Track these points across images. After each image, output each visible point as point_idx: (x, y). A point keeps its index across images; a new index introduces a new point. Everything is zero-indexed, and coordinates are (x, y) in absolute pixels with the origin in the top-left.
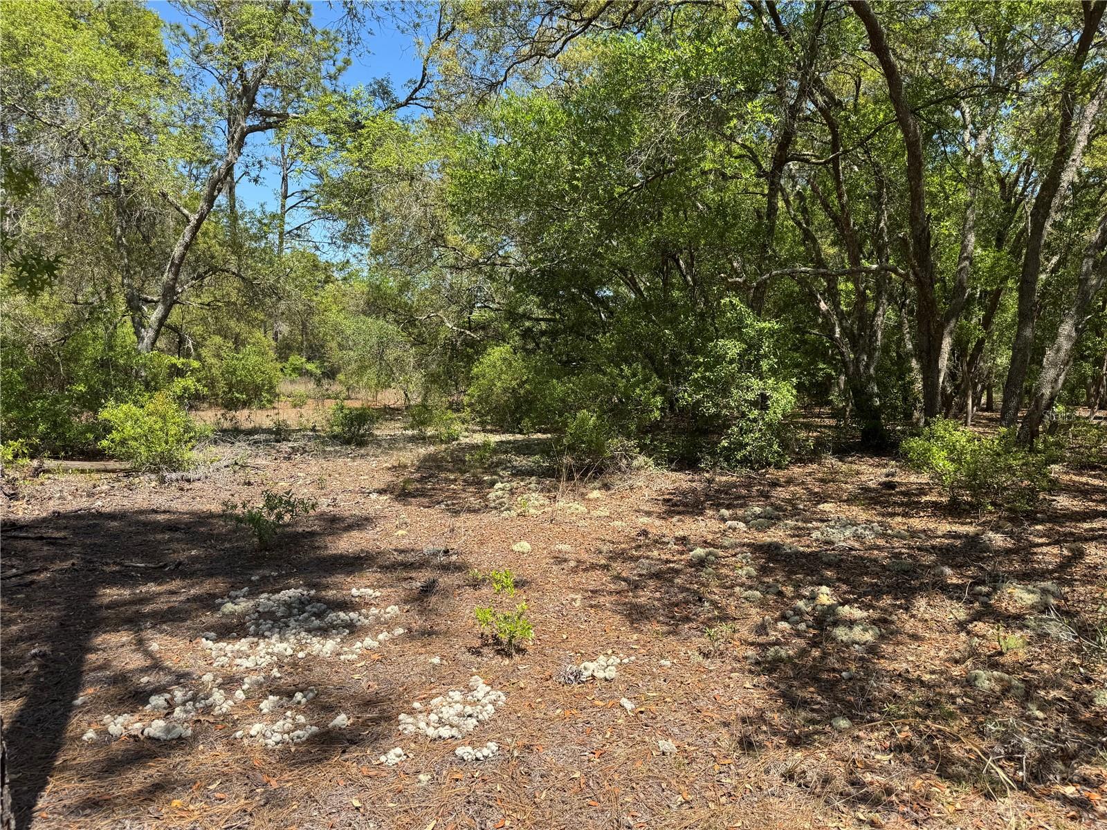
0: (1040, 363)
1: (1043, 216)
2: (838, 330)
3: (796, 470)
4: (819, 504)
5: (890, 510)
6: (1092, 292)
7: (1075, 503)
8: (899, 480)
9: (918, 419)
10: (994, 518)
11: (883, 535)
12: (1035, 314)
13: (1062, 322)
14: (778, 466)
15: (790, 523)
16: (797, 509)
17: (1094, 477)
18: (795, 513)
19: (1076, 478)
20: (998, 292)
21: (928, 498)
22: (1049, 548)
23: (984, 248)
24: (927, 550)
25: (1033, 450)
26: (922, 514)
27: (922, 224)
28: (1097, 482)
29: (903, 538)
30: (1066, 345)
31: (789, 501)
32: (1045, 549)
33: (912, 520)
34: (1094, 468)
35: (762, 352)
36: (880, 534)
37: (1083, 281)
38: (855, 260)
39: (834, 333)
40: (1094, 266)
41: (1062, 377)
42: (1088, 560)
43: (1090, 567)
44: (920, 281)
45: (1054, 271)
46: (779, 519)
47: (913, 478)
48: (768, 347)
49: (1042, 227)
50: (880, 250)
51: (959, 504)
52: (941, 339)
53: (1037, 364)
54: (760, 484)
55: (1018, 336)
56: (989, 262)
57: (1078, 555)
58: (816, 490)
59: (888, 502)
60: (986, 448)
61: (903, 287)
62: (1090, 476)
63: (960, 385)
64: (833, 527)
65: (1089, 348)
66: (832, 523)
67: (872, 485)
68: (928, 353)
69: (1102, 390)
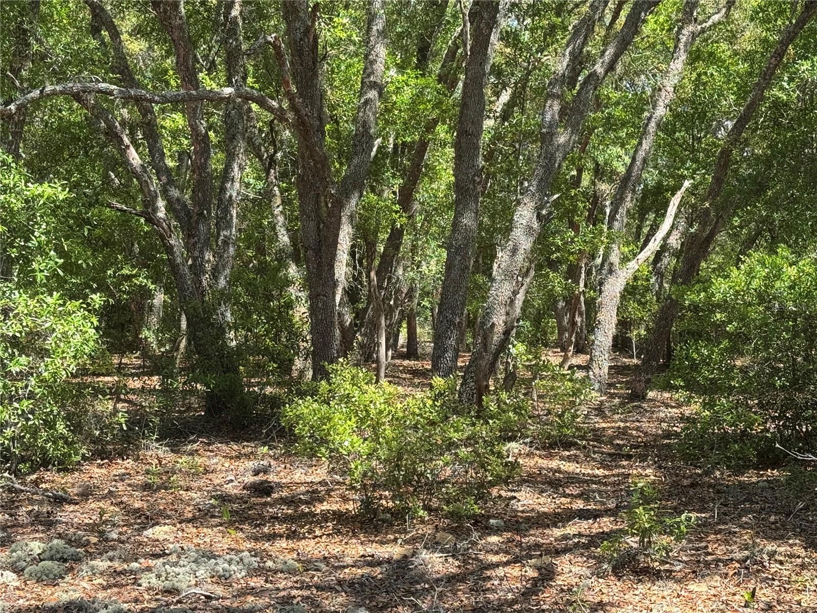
0: (488, 272)
1: (487, 24)
2: (161, 204)
3: (96, 472)
4: (144, 528)
5: (266, 530)
6: (559, 156)
7: (542, 500)
8: (276, 480)
9: (302, 372)
10: (428, 530)
11: (259, 571)
12: (479, 188)
13: (519, 203)
14: (64, 467)
15: (101, 564)
16: (107, 540)
17: (569, 459)
18: (105, 546)
19: (543, 463)
20: (423, 146)
21: (325, 506)
22: (508, 569)
23: (401, 68)
24: (331, 589)
25: (482, 415)
26: (318, 533)
27: (304, 22)
28: (571, 467)
29: (292, 572)
30: (526, 244)
31: (92, 528)
32: (500, 572)
33: (303, 543)
34: (568, 445)
35: (34, 243)
36: (255, 570)
37: (546, 137)
38: (189, 76)
39: (155, 210)
40: (562, 112)
41: (521, 297)
42: (559, 581)
43: (562, 591)
44: (303, 123)
45: (506, 115)
46: (77, 559)
47: (299, 475)
48: (47, 233)
49: (486, 42)
50: (232, 59)
51: (375, 512)
52: (338, 229)
53: (484, 273)
54: (31, 502)
55: (455, 224)
56: (407, 94)
57: (547, 575)
58: (137, 505)
59: (261, 516)
60: (414, 414)
61: (272, 129)
62: (562, 458)
63: (365, 310)
64: (175, 564)
65: (558, 249)
66: (173, 558)
67: (232, 489)
68: (318, 252)
69: (578, 319)
